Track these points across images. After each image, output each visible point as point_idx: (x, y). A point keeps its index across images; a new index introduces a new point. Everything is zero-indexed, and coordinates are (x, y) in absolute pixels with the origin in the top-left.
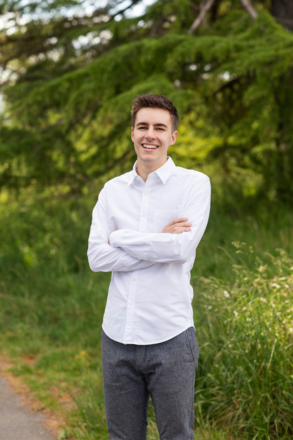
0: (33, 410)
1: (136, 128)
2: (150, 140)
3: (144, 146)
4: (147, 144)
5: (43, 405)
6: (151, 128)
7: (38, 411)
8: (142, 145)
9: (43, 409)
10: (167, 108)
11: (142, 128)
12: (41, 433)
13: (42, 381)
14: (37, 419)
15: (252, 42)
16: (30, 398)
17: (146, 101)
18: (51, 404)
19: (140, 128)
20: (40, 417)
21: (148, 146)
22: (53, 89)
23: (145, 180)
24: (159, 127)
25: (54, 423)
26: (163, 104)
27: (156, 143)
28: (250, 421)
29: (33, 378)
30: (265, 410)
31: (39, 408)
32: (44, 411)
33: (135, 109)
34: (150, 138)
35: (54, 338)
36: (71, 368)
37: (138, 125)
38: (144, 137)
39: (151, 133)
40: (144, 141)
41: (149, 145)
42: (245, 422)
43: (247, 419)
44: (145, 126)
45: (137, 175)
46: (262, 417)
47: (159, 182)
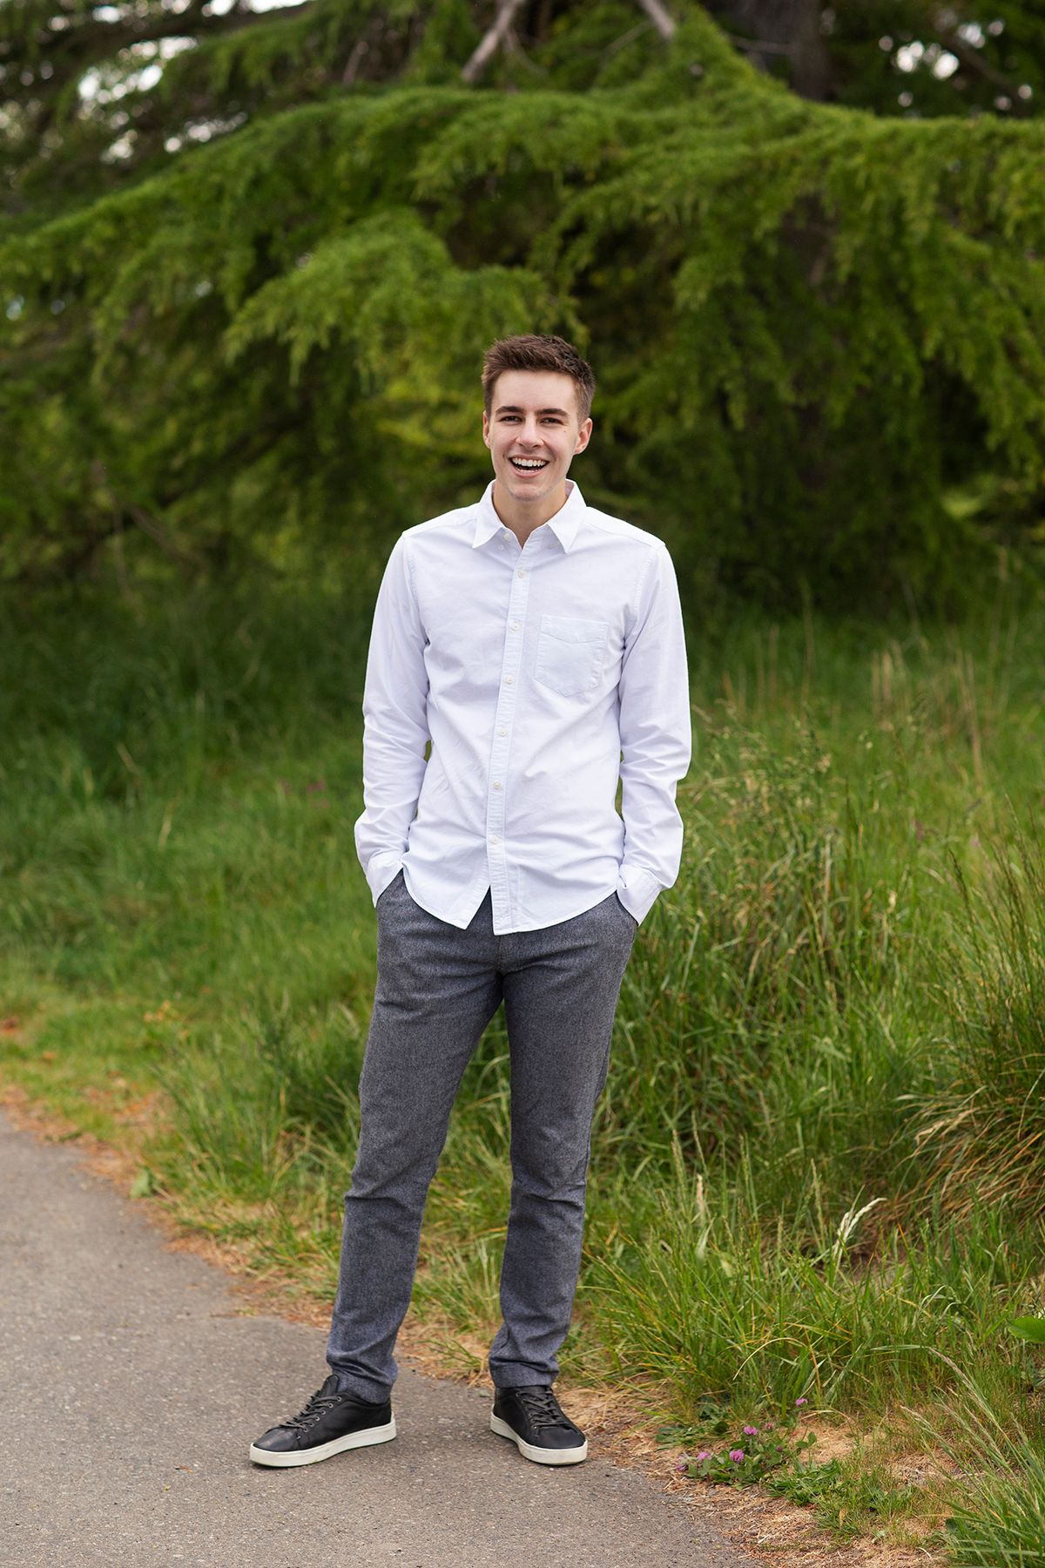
0: (48, 1138)
1: (493, 417)
2: (529, 449)
3: (516, 461)
4: (522, 458)
5: (74, 1128)
6: (531, 420)
7: (62, 1140)
8: (511, 460)
9: (78, 1135)
10: (566, 370)
11: (510, 418)
12: (84, 1186)
13: (58, 1075)
14: (63, 1159)
15: (667, 114)
16: (34, 1114)
17: (517, 356)
18: (98, 1124)
19: (503, 419)
20: (70, 1154)
21: (524, 463)
22: (64, 243)
23: (522, 541)
24: (549, 417)
25: (112, 1164)
26: (557, 361)
27: (542, 454)
28: (631, 1127)
29: (32, 1068)
30: (668, 1099)
31: (65, 1134)
32: (80, 1141)
33: (490, 372)
34: (528, 443)
35: (70, 980)
36: (139, 1044)
37: (500, 411)
38: (514, 441)
39: (531, 431)
40: (515, 452)
41: (527, 459)
42: (619, 1131)
43: (623, 1124)
44: (514, 415)
45: (502, 526)
46: (661, 1119)
47: (554, 545)
